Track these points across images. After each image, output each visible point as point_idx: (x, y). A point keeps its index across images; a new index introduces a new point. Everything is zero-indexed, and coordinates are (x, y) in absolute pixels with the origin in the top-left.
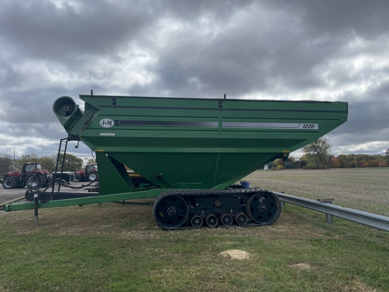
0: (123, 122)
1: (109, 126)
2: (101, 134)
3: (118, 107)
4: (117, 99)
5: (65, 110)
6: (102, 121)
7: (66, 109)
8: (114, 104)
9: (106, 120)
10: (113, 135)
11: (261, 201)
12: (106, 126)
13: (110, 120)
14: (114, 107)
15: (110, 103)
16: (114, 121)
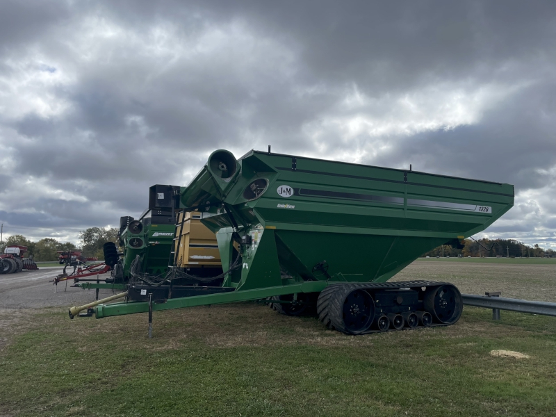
0: (305, 192)
1: (288, 196)
2: (279, 206)
3: (298, 170)
4: (297, 160)
5: (221, 169)
6: (279, 188)
7: (223, 167)
8: (294, 166)
9: (285, 187)
10: (293, 207)
11: (441, 296)
12: (285, 195)
13: (289, 188)
14: (294, 170)
15: (289, 164)
16: (294, 189)
